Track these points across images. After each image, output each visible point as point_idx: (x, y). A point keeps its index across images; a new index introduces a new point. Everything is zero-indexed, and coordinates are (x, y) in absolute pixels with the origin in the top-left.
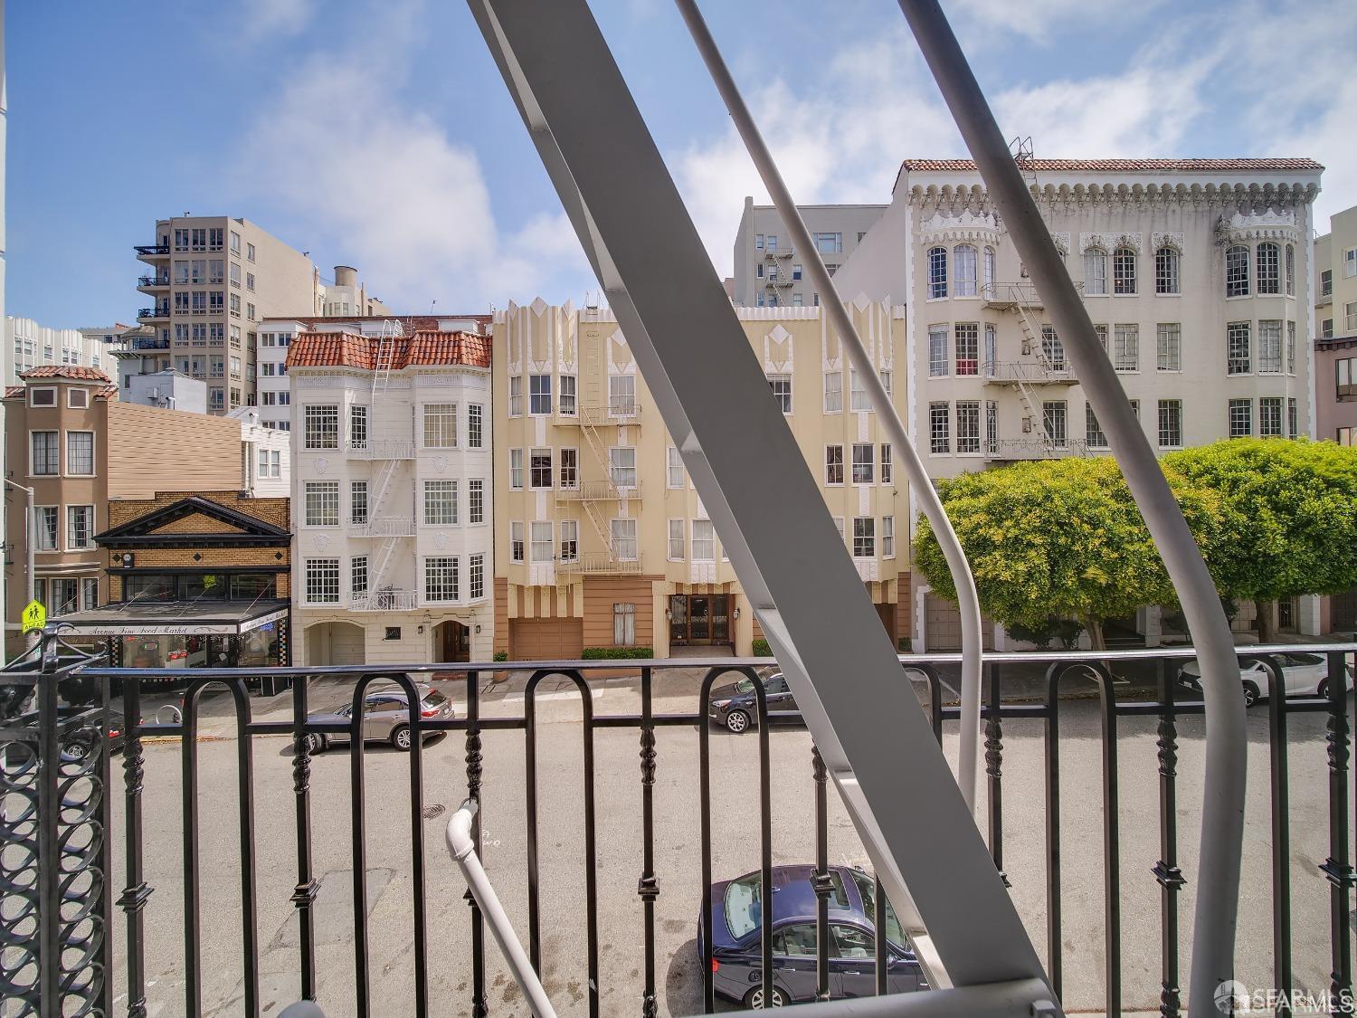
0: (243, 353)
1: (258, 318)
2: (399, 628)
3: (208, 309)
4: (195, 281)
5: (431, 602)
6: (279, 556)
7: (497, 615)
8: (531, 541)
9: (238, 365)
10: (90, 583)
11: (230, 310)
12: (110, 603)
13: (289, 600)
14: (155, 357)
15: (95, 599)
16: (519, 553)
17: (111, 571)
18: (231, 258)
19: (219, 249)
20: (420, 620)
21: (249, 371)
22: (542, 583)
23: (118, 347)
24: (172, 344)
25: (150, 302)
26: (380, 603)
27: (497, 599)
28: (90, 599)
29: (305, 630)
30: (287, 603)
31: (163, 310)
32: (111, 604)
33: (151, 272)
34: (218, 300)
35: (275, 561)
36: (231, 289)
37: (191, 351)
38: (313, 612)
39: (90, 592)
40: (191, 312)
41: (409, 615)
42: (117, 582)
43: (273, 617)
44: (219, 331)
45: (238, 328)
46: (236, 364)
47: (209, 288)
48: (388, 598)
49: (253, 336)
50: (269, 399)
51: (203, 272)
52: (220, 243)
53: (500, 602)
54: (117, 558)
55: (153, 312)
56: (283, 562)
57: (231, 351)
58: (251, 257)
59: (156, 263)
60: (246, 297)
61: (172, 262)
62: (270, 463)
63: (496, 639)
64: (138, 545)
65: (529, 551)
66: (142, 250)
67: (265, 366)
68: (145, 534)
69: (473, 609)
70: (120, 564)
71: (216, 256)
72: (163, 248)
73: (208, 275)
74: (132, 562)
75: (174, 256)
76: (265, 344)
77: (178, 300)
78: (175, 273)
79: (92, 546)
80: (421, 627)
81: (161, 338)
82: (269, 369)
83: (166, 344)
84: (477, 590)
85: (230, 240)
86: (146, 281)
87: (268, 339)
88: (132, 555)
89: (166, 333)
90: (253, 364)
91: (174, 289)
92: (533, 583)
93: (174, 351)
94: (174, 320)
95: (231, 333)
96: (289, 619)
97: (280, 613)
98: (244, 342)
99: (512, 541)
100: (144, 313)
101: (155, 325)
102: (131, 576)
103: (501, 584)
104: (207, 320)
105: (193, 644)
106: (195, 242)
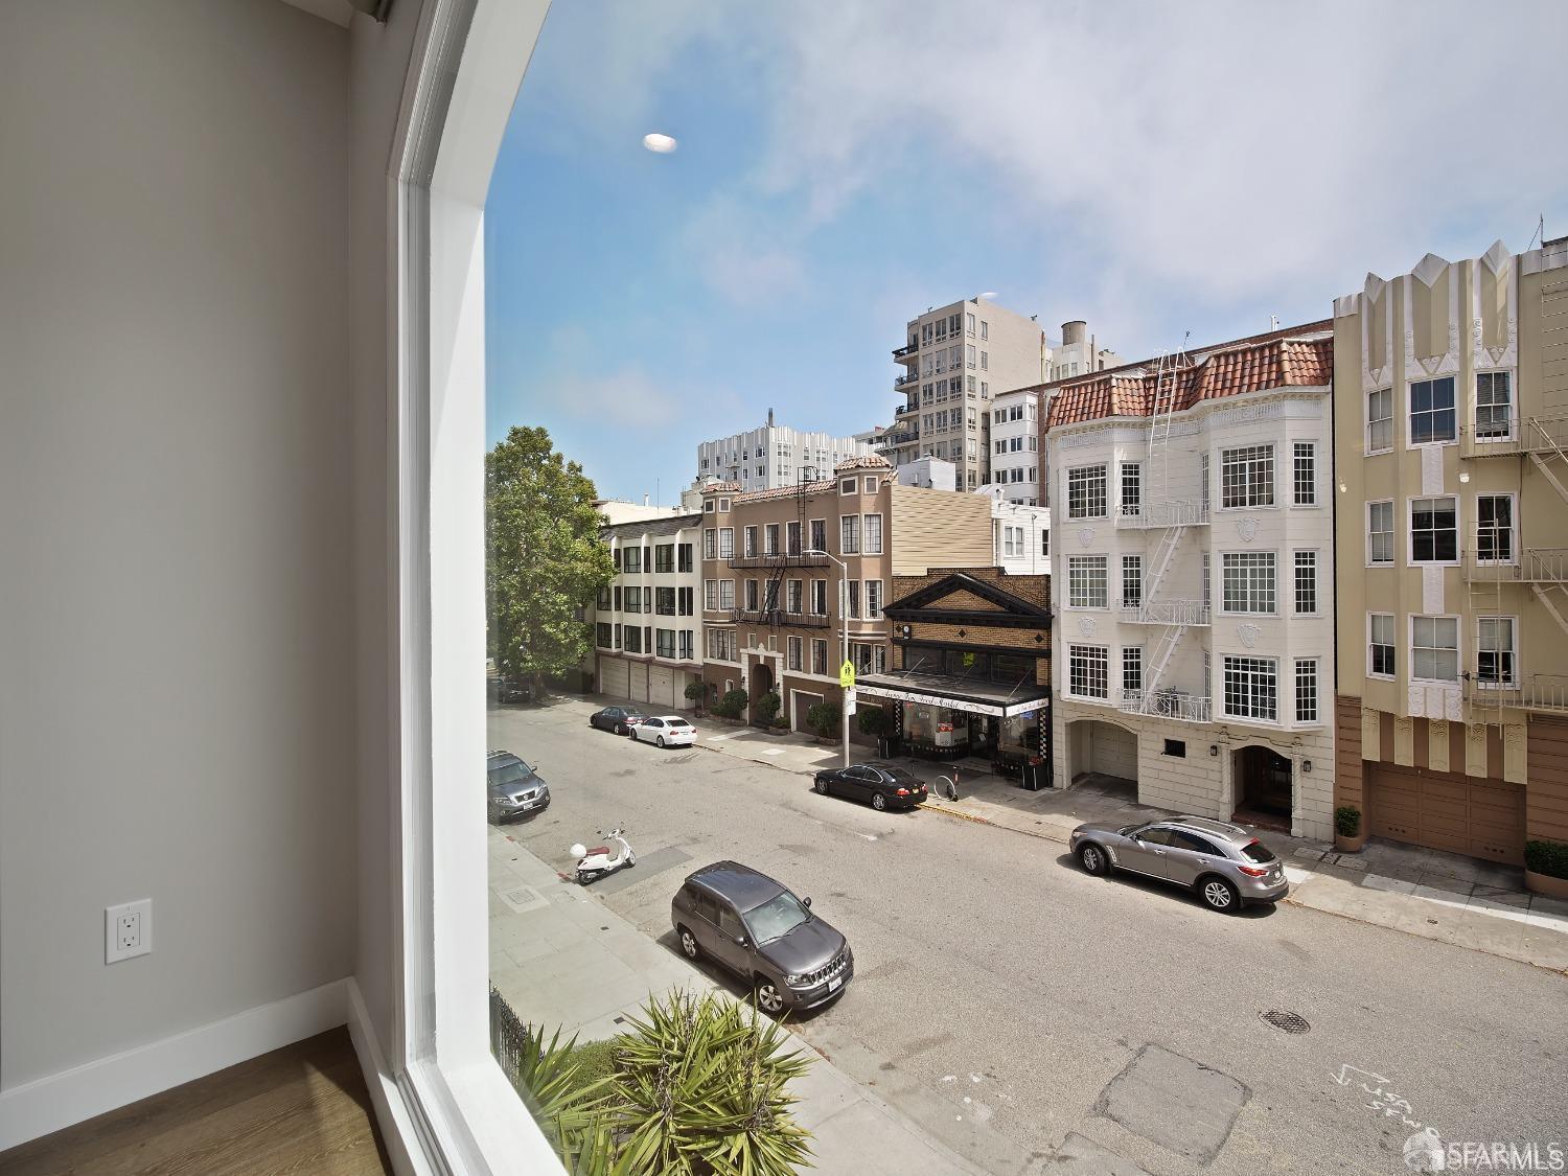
0: (978, 433)
1: (991, 396)
2: (1184, 743)
3: (949, 395)
4: (938, 371)
5: (1229, 717)
6: (1039, 639)
7: (1340, 752)
8: (1410, 646)
9: (974, 447)
10: (880, 651)
11: (967, 393)
12: (893, 670)
13: (1049, 688)
14: (908, 448)
15: (883, 664)
16: (1384, 660)
17: (895, 641)
18: (967, 340)
19: (957, 334)
20: (1213, 739)
21: (983, 451)
22: (1434, 714)
23: (880, 446)
24: (921, 435)
25: (903, 400)
26: (1160, 707)
27: (1339, 727)
28: (880, 665)
29: (1066, 725)
30: (1046, 692)
31: (914, 405)
32: (894, 672)
33: (903, 371)
34: (957, 385)
35: (1034, 645)
36: (968, 372)
37: (936, 439)
38: (1075, 706)
39: (880, 658)
40: (935, 402)
41: (1197, 728)
42: (898, 651)
43: (1034, 705)
44: (958, 415)
45: (973, 408)
46: (972, 447)
47: (948, 376)
48: (1169, 701)
49: (986, 416)
50: (1001, 477)
51: (945, 360)
52: (958, 328)
53: (1346, 734)
54: (899, 629)
55: (906, 408)
56: (1043, 645)
57: (969, 434)
58: (985, 336)
59: (906, 362)
60: (981, 376)
61: (920, 357)
62: (1014, 541)
63: (1339, 787)
64: (915, 619)
65: (1406, 660)
66: (897, 353)
67: (998, 444)
68: (919, 608)
69: (1297, 736)
70: (901, 635)
71: (955, 342)
72: (913, 347)
73: (949, 363)
74: (909, 634)
75: (922, 351)
76: (997, 421)
77: (925, 392)
78: (923, 368)
79: (881, 617)
80: (1214, 747)
81: (912, 431)
82: (1001, 447)
83: (916, 436)
84: (1306, 709)
85: (967, 323)
86: (901, 381)
87: (1001, 416)
88: (910, 627)
89: (916, 425)
90: (987, 444)
91: (922, 382)
92: (1415, 711)
93: (922, 441)
94: (923, 411)
95: (968, 415)
96: (1049, 709)
97: (1041, 701)
98: (979, 424)
99: (1369, 643)
100: (900, 411)
101: (908, 419)
102: (909, 645)
103: (1348, 708)
104: (948, 406)
105: (958, 718)
106: (938, 334)
